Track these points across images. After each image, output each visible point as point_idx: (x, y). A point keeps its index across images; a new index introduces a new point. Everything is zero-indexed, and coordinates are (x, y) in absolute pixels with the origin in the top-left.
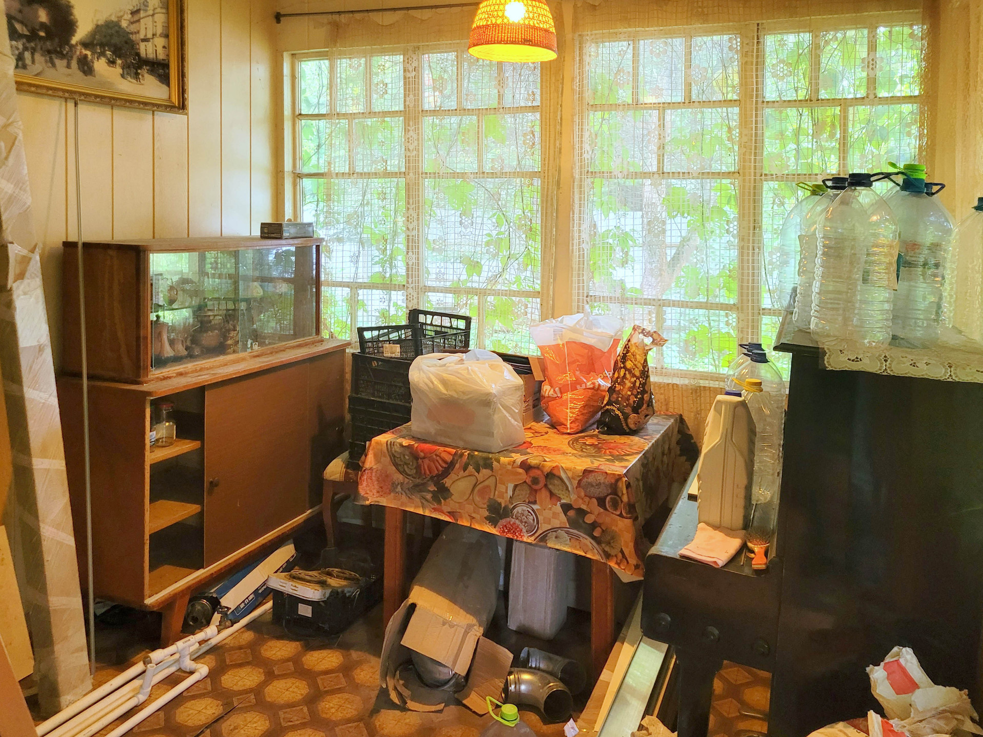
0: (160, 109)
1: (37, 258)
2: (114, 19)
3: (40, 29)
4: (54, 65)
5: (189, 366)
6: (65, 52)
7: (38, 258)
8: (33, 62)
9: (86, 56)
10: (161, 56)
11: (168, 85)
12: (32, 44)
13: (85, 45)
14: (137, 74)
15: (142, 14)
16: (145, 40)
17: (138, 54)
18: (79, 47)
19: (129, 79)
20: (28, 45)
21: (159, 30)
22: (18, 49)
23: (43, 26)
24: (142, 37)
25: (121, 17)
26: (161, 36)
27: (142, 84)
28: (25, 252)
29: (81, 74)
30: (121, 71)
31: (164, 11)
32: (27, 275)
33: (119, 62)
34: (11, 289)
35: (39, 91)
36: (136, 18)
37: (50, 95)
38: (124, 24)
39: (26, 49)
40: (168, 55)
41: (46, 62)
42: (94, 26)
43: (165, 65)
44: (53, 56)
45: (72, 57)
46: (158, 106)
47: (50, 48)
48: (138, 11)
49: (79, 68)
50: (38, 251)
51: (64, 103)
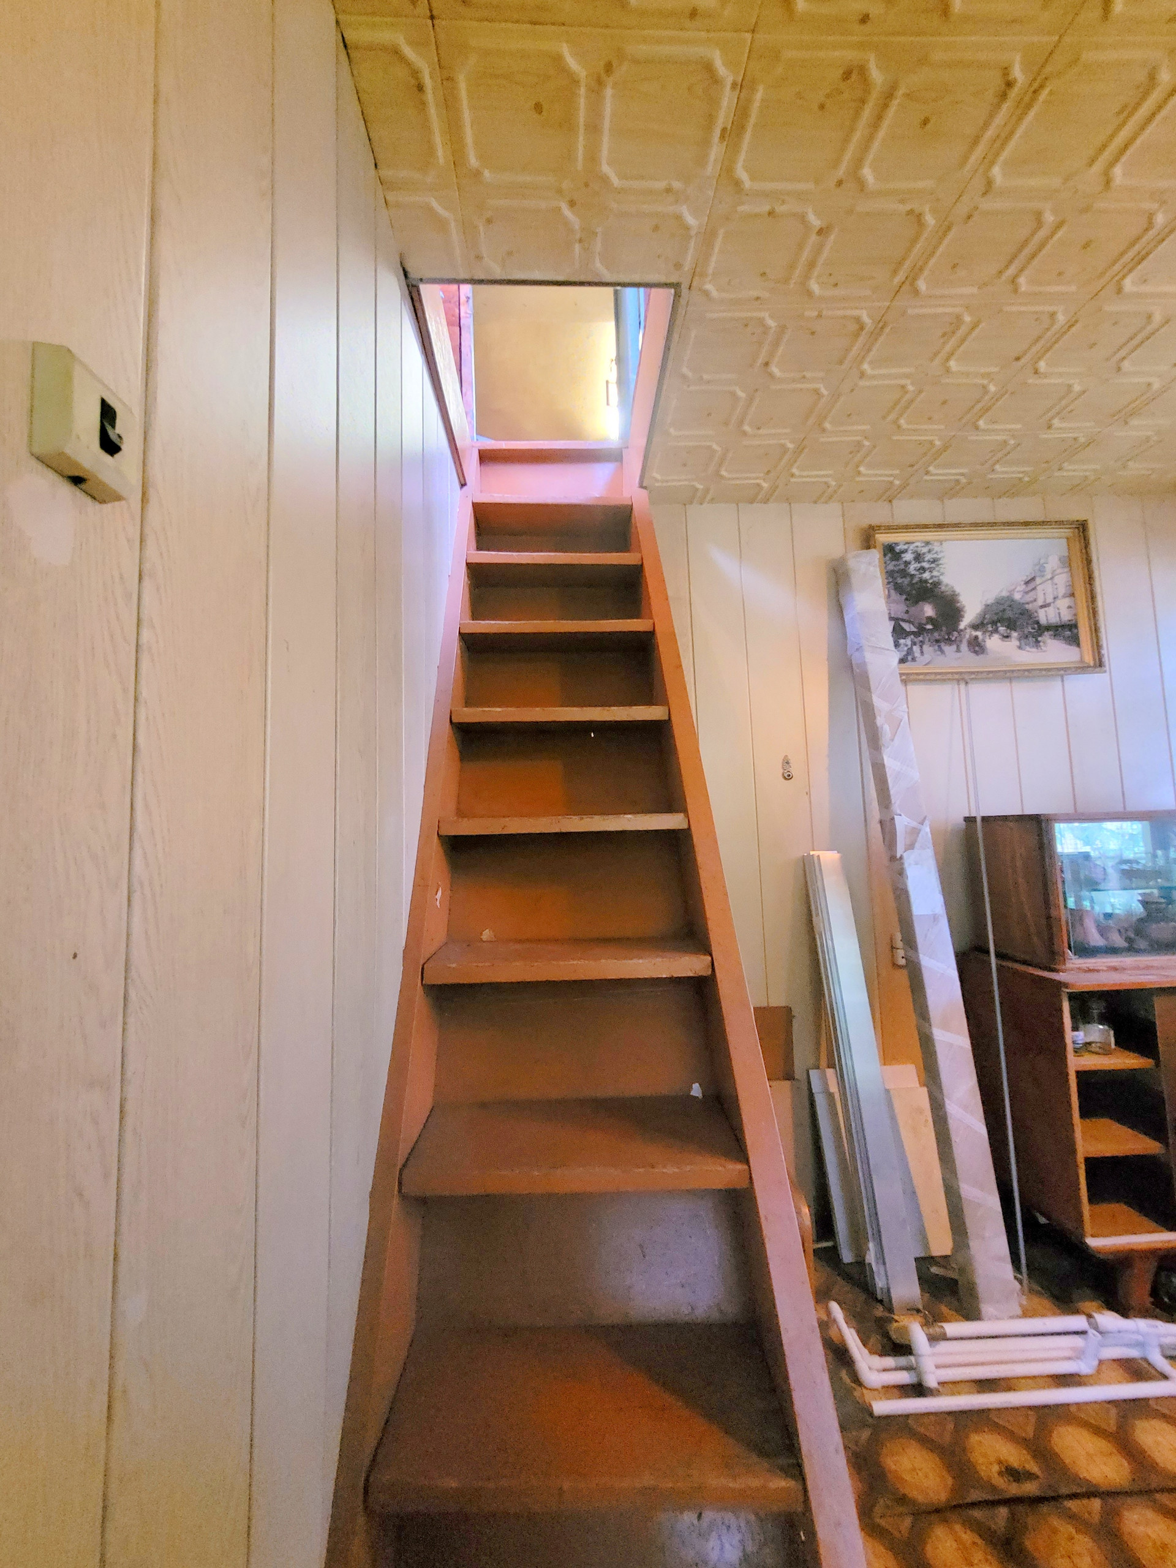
0: (1069, 672)
1: (926, 829)
2: (1005, 594)
3: (927, 623)
4: (942, 651)
5: (1128, 960)
6: (953, 639)
7: (928, 829)
8: (922, 653)
9: (976, 637)
10: (1066, 617)
11: (1078, 645)
12: (921, 638)
13: (975, 627)
14: (1037, 642)
15: (1038, 581)
16: (1045, 606)
17: (1038, 623)
18: (968, 631)
19: (1028, 648)
20: (916, 640)
21: (1062, 590)
22: (907, 646)
23: (930, 620)
24: (1040, 602)
25: (1014, 590)
26: (1064, 597)
27: (1044, 651)
28: (914, 824)
29: (973, 655)
30: (1018, 643)
31: (1066, 570)
32: (917, 845)
33: (1015, 634)
34: (901, 858)
35: (928, 677)
36: (1031, 586)
37: (939, 680)
38: (1017, 596)
39: (914, 643)
40: (1075, 615)
41: (935, 651)
42: (984, 607)
43: (1072, 626)
44: (942, 644)
45: (961, 641)
46: (1065, 669)
47: (938, 637)
48: (1033, 579)
49: (970, 650)
50: (927, 822)
51: (956, 686)
